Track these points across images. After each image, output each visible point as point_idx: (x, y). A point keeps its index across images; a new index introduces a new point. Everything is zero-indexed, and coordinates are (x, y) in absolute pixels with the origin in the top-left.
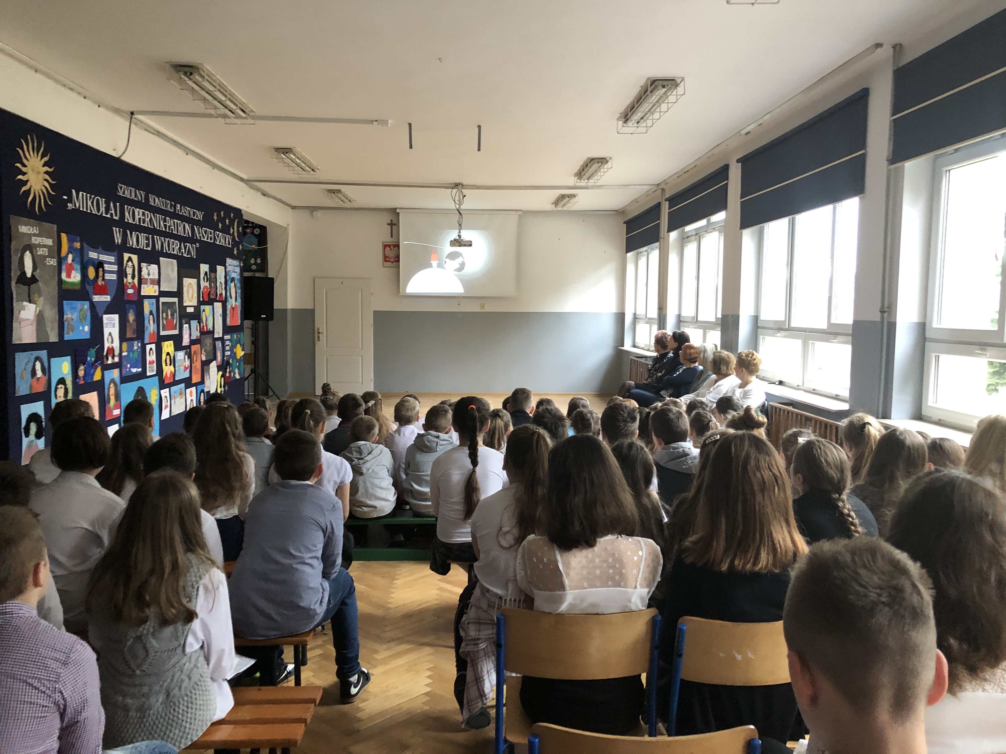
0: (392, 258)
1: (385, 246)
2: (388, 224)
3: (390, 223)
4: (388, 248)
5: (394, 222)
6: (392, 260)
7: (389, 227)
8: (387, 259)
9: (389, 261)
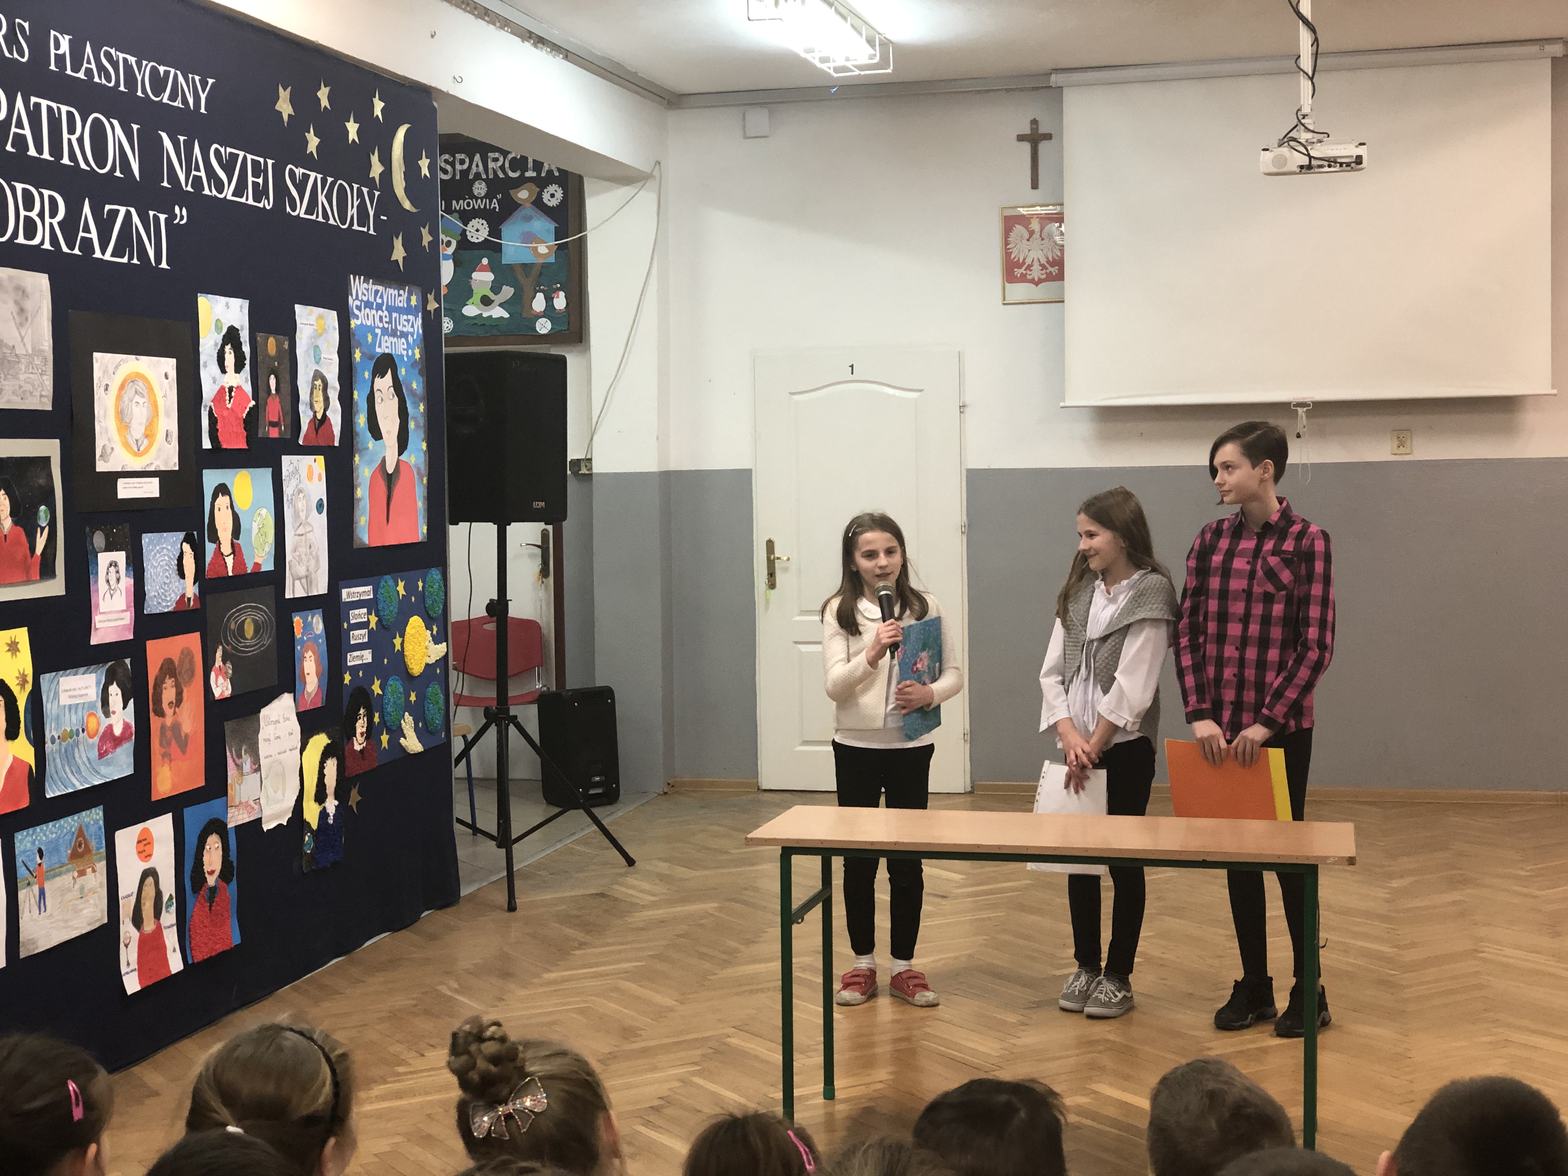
0: (1036, 267)
1: (1010, 222)
2: (1021, 138)
3: (1027, 130)
4: (1019, 229)
5: (1042, 130)
6: (1036, 273)
7: (1026, 147)
8: (1018, 272)
9: (1023, 279)
